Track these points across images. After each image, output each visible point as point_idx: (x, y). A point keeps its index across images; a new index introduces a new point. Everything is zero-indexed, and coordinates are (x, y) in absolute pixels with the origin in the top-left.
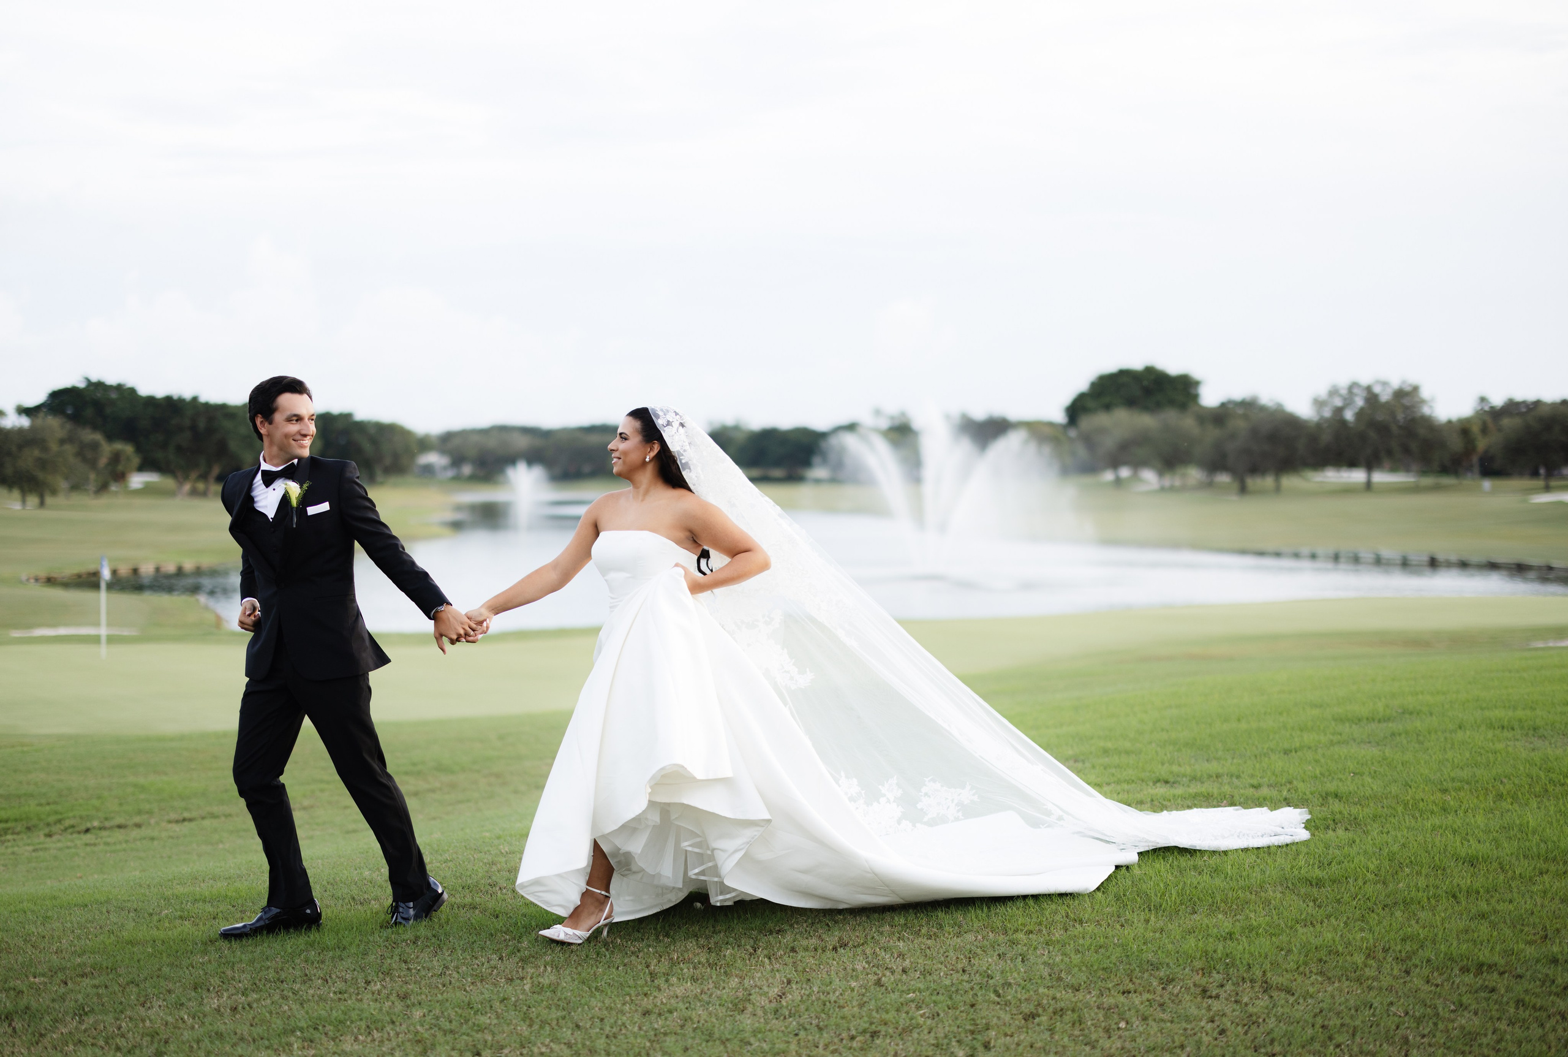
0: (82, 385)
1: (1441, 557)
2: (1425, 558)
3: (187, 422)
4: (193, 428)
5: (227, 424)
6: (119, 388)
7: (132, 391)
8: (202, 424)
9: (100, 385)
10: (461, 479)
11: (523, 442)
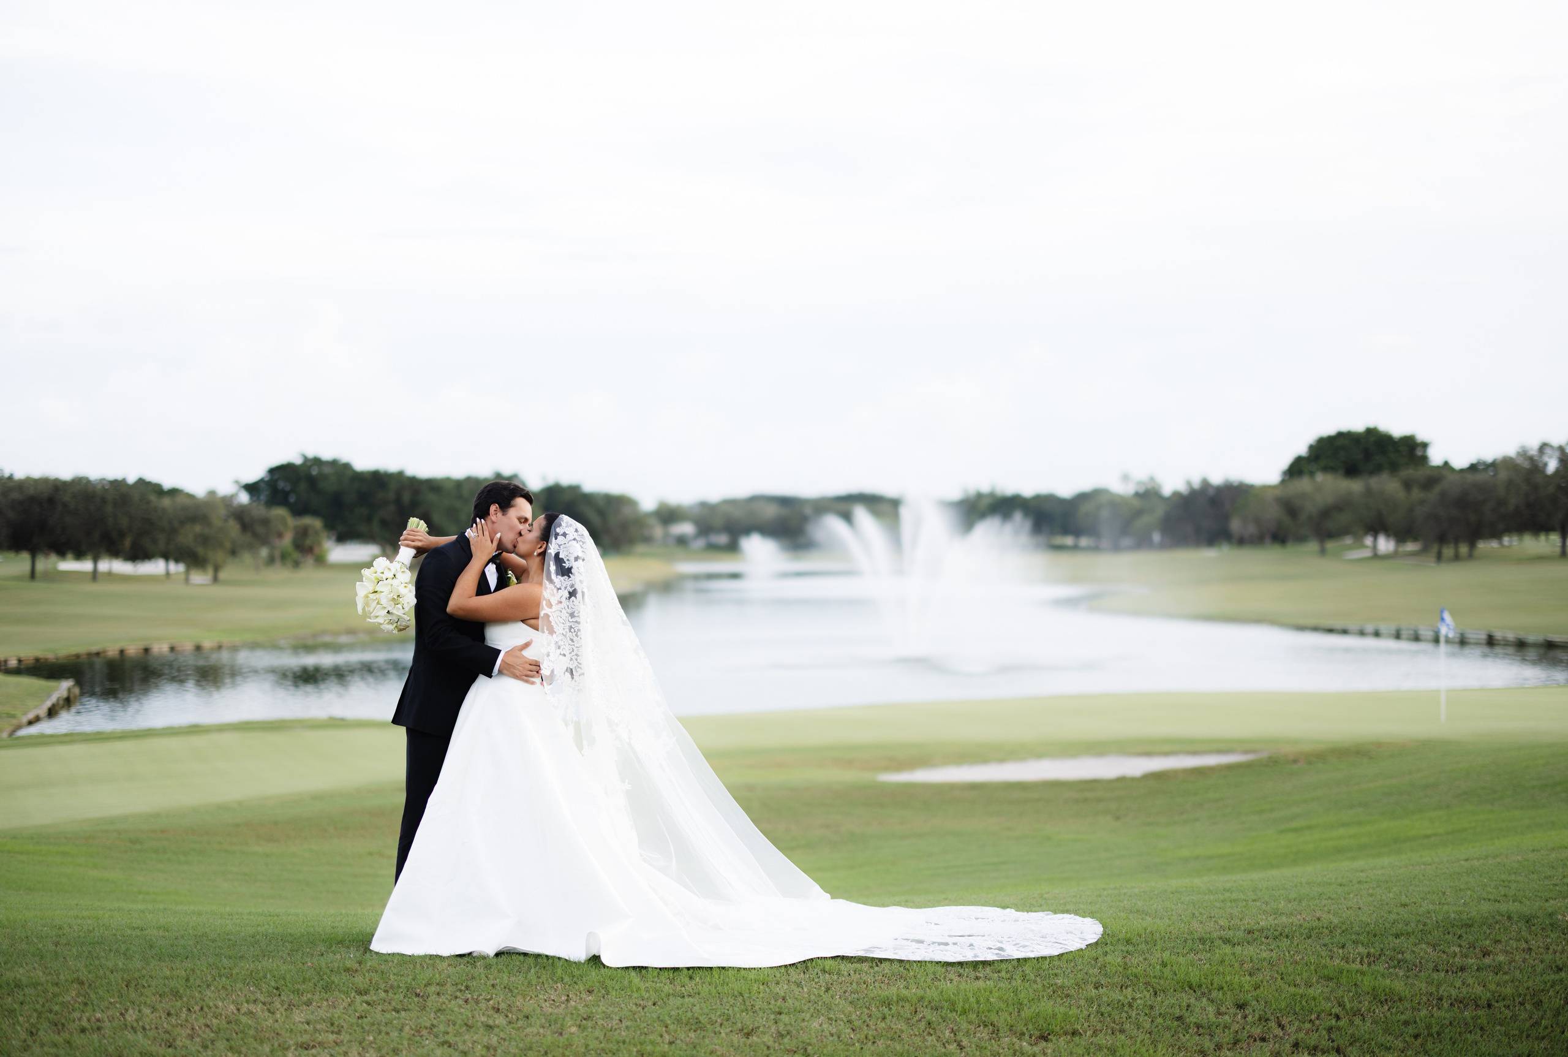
0: (298, 461)
1: (1498, 635)
2: (1483, 637)
3: (391, 496)
4: (398, 501)
5: (432, 497)
6: (334, 463)
7: (347, 466)
8: (406, 497)
9: (317, 461)
10: (712, 548)
11: (771, 512)
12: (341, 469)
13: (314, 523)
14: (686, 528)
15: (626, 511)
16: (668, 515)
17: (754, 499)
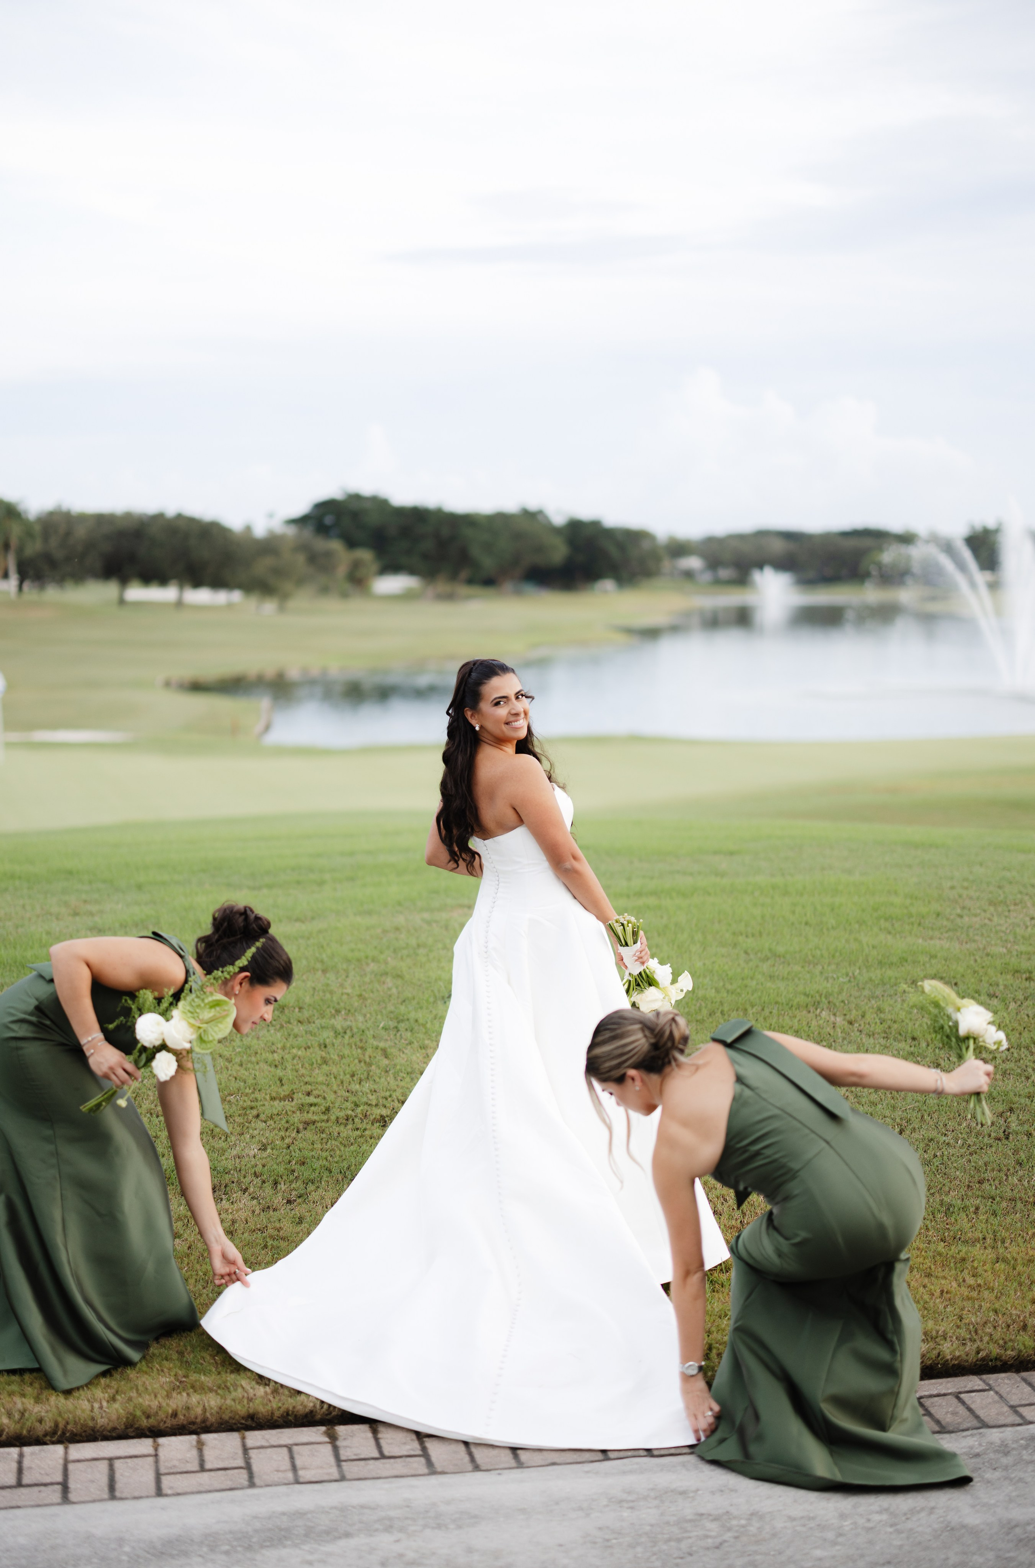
0: (341, 497)
3: (431, 530)
4: (437, 536)
8: (445, 532)
9: (358, 497)
10: (718, 582)
11: (778, 547)
12: (380, 504)
13: (365, 555)
14: (694, 563)
15: (646, 545)
16: (678, 549)
17: (762, 534)
